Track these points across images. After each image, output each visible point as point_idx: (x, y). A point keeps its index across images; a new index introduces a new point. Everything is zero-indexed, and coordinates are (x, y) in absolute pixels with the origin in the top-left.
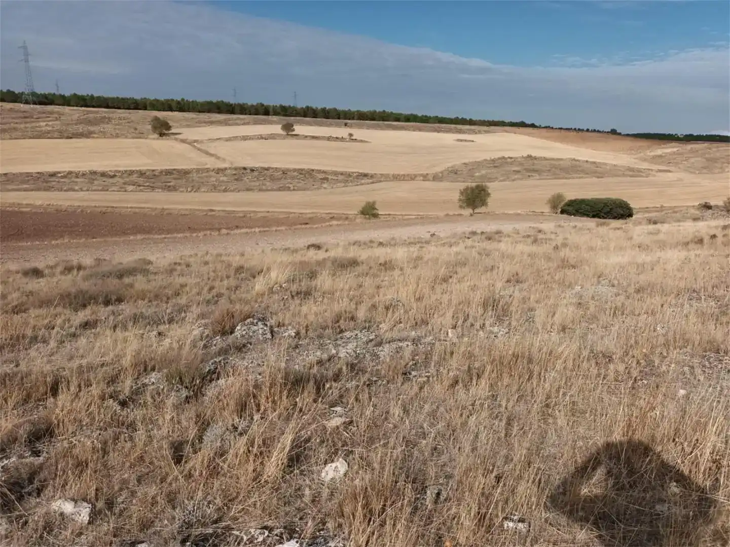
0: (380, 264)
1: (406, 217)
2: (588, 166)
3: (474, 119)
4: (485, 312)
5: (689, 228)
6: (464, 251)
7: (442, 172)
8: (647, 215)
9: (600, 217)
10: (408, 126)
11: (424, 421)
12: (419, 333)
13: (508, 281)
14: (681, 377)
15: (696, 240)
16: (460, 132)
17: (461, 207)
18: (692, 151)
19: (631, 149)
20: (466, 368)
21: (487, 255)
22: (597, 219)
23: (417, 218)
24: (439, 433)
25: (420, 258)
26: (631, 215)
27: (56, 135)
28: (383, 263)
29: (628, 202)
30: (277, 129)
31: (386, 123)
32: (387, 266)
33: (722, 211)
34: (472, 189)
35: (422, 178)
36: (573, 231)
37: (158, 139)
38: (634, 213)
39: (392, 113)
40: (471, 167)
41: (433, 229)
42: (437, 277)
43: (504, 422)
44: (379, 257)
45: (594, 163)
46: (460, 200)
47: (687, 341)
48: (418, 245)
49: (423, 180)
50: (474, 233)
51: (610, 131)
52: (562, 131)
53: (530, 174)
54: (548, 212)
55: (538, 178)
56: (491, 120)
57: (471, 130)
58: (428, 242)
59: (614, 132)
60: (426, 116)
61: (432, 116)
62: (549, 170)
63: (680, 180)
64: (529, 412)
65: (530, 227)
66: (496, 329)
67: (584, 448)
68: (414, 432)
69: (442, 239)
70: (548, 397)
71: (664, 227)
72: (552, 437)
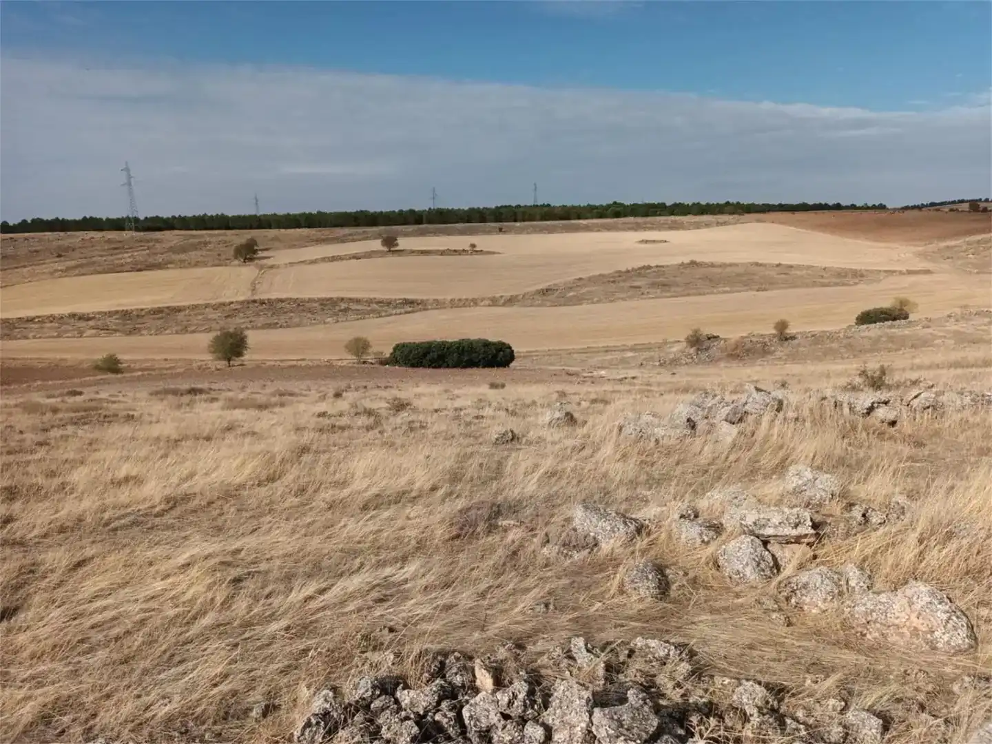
27: (128, 267)
30: (376, 245)
35: (488, 303)
37: (239, 265)
49: (489, 306)
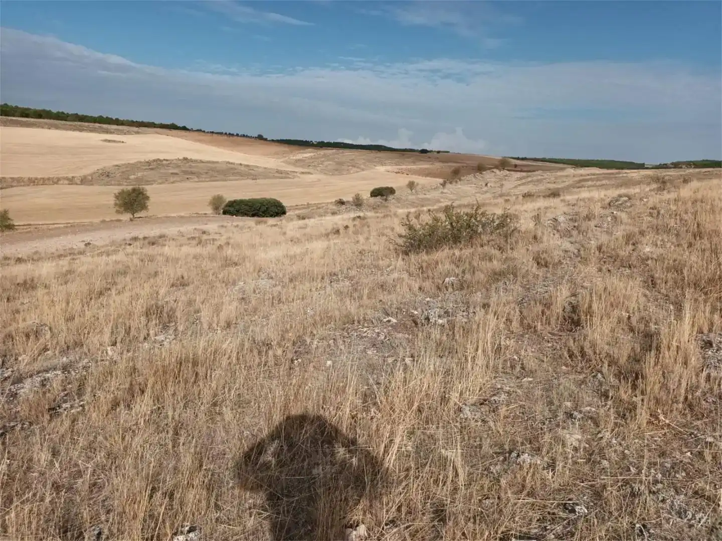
0: (18, 284)
1: (51, 227)
2: (243, 168)
3: (121, 119)
4: (148, 321)
5: (330, 221)
6: (125, 259)
7: (91, 175)
8: (297, 212)
9: (258, 216)
10: (40, 123)
11: (79, 456)
12: (72, 358)
13: (173, 285)
14: (327, 350)
15: (334, 230)
16: (107, 132)
17: (118, 212)
18: (324, 156)
19: (277, 153)
20: (127, 386)
21: (152, 261)
22: (256, 218)
23: (67, 227)
24: (97, 466)
25: (70, 272)
26: (284, 213)
28: (22, 282)
29: (281, 201)
31: (10, 118)
32: (29, 285)
33: (352, 205)
34: (129, 194)
35: (66, 182)
36: (235, 230)
38: (287, 210)
39: (17, 107)
40: (125, 170)
41: (88, 238)
42: (91, 292)
43: (171, 432)
44: (17, 276)
45: (248, 166)
46: (116, 204)
47: (331, 317)
48: (69, 258)
49: (69, 184)
50: (135, 239)
51: (257, 136)
52: (214, 135)
53: (188, 177)
54: (212, 213)
55: (196, 179)
56: (141, 121)
57: (118, 130)
58: (82, 253)
59: (260, 137)
60: (63, 113)
61: (70, 113)
62: (207, 173)
63: (319, 180)
64: (197, 416)
65: (195, 229)
66: (161, 337)
67: (250, 437)
68: (66, 474)
69: (98, 248)
70: (215, 395)
71: (311, 222)
72: (221, 434)
